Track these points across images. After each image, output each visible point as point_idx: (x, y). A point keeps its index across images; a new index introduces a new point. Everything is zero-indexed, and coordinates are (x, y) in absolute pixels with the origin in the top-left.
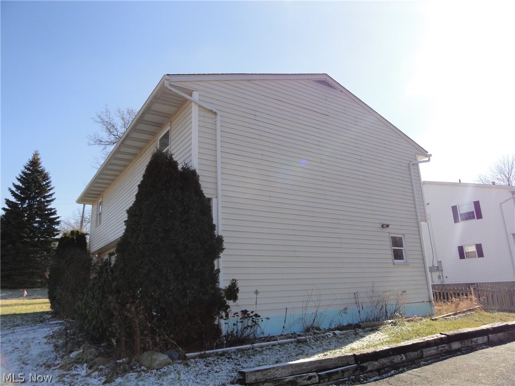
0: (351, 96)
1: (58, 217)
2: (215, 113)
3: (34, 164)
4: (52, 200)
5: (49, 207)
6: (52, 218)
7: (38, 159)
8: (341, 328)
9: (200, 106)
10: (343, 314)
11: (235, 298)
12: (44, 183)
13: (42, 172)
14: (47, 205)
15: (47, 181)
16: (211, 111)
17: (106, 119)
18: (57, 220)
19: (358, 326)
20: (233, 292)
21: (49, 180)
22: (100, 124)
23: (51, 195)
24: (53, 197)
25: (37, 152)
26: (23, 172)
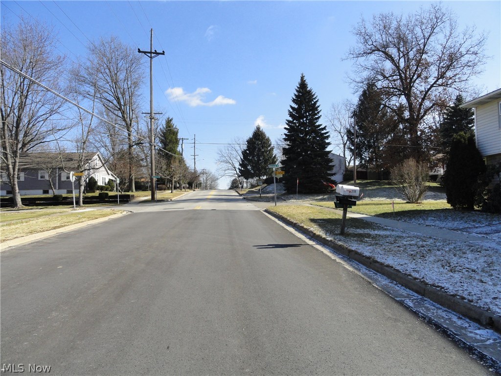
1: (327, 133)
3: (303, 85)
4: (319, 117)
5: (317, 124)
7: (305, 81)
12: (313, 103)
13: (309, 91)
14: (316, 122)
15: (314, 101)
17: (363, 30)
21: (316, 99)
22: (358, 36)
23: (318, 113)
24: (320, 114)
25: (302, 74)
26: (295, 95)
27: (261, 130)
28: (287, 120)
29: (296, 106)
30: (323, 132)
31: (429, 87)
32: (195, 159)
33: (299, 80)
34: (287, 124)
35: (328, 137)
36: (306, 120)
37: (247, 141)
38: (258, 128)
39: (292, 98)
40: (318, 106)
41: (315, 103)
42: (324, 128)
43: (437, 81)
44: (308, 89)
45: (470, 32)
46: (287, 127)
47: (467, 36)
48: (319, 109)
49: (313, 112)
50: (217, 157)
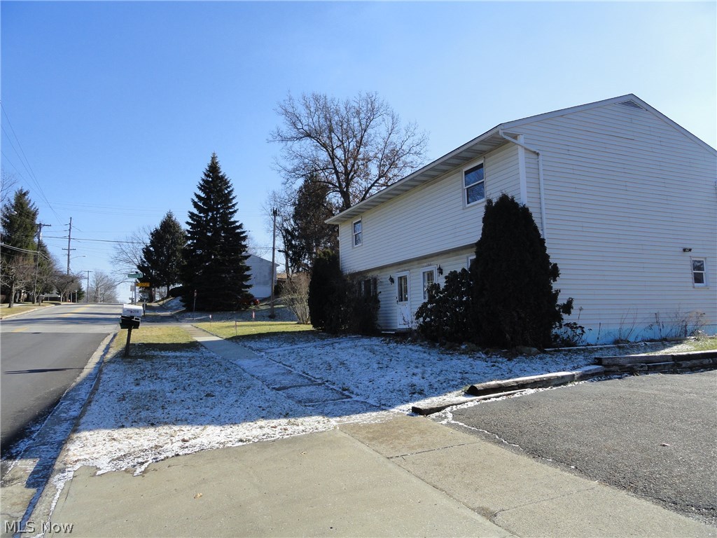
0: (657, 114)
1: (244, 232)
2: (538, 154)
3: (213, 168)
4: (235, 211)
5: (232, 220)
6: (238, 233)
7: (217, 163)
8: (651, 340)
9: (526, 149)
10: (649, 330)
11: (569, 313)
12: (226, 192)
13: (222, 177)
14: (231, 218)
15: (229, 190)
16: (535, 152)
17: (290, 110)
18: (244, 235)
19: (665, 339)
20: (568, 308)
21: (231, 188)
22: (284, 116)
23: (234, 205)
24: (236, 208)
25: (214, 154)
26: (203, 180)
27: (173, 219)
28: (190, 212)
29: (203, 195)
30: (238, 231)
31: (369, 185)
32: (69, 255)
33: (209, 162)
34: (190, 217)
35: (245, 238)
36: (217, 214)
37: (152, 234)
38: (169, 216)
39: (198, 184)
40: (234, 198)
41: (230, 193)
42: (240, 227)
43: (378, 180)
44: (220, 174)
45: (412, 129)
46: (190, 221)
47: (409, 133)
48: (234, 202)
49: (227, 204)
50: (114, 253)
